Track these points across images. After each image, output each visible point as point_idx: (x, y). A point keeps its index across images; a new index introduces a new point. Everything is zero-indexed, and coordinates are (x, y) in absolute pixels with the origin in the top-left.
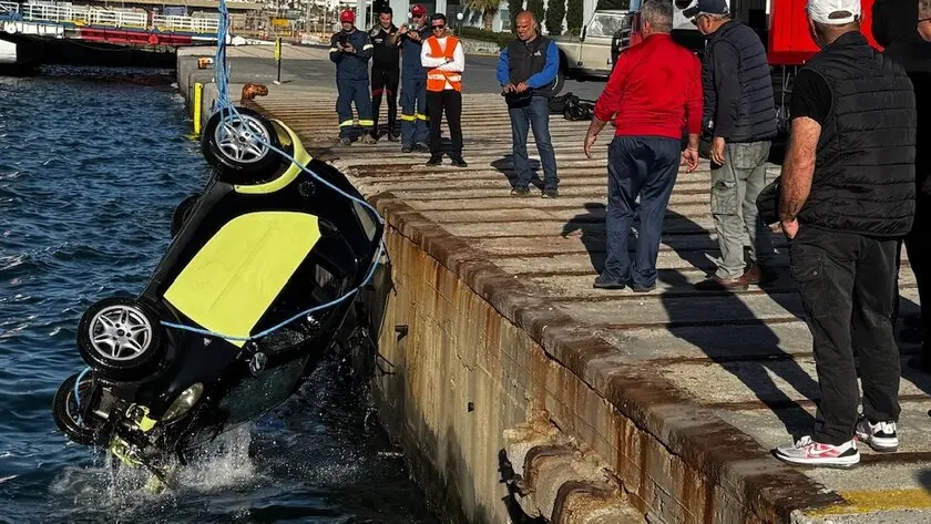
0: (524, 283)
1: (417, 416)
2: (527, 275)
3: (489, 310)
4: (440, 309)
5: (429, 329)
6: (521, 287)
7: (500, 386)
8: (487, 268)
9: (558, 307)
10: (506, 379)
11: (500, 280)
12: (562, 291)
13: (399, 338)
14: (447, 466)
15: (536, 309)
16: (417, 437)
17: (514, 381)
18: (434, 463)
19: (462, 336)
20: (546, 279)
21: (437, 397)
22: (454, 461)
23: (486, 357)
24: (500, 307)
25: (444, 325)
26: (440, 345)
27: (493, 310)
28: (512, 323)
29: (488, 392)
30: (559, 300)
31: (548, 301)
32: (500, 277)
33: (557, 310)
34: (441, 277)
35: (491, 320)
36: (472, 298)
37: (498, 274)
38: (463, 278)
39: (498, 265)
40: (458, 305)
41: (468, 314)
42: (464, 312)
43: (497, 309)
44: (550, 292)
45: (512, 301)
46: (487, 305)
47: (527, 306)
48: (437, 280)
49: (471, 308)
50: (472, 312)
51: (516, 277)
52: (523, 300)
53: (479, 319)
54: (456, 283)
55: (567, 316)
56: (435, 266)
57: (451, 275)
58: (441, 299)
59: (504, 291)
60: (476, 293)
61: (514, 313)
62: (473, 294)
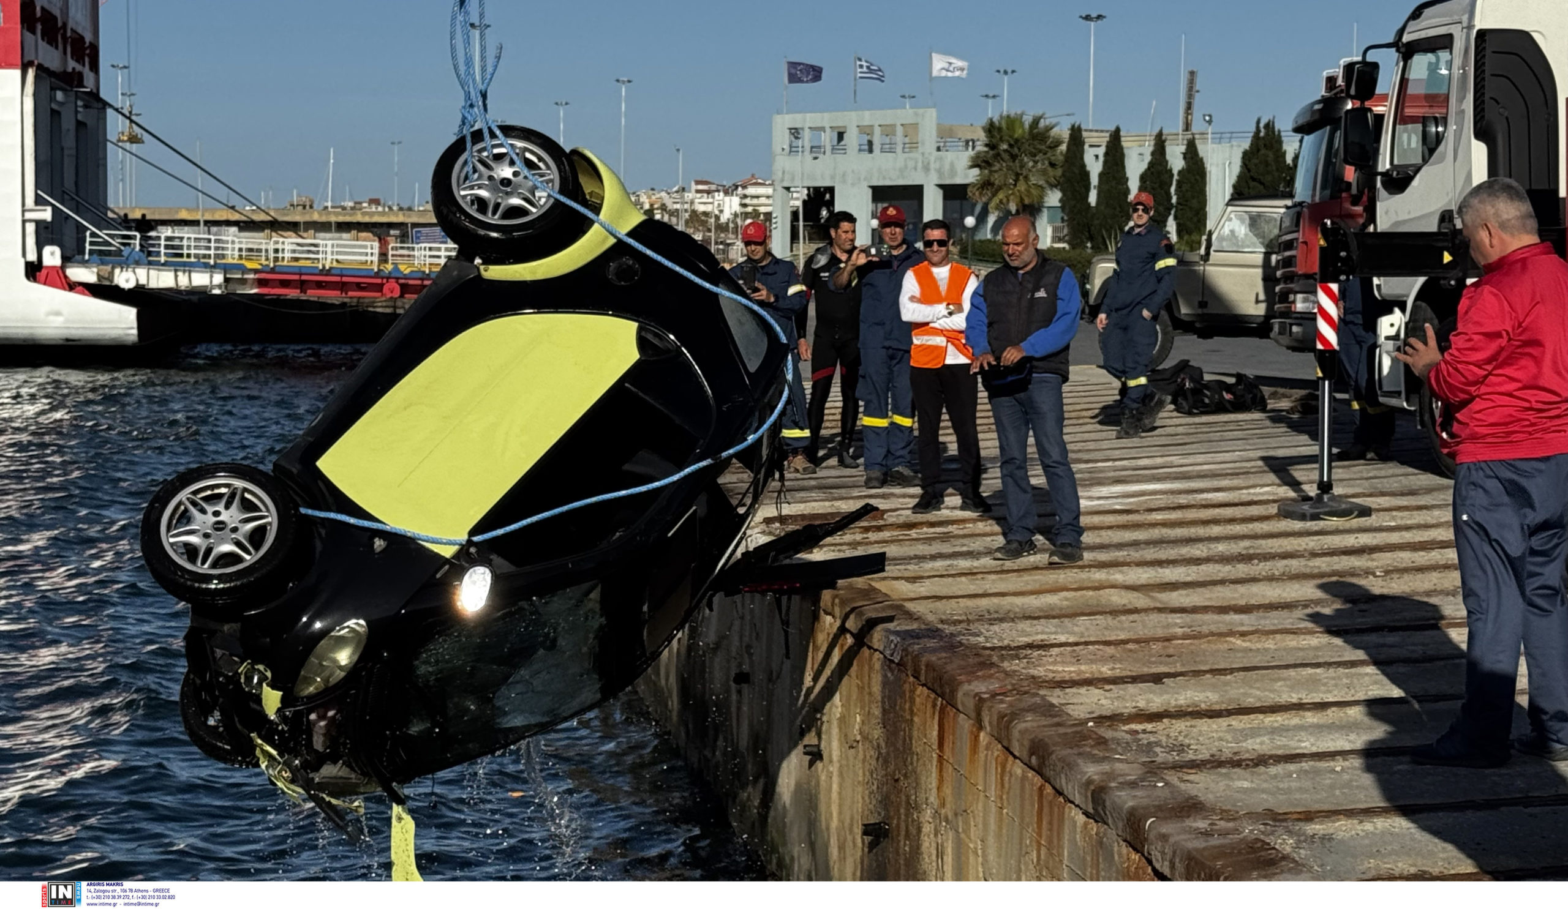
0: (1108, 734)
2: (1114, 719)
3: (1041, 789)
4: (948, 790)
6: (1102, 742)
8: (1032, 709)
9: (1174, 780)
11: (1062, 730)
12: (1182, 748)
13: (871, 848)
15: (1133, 785)
19: (991, 841)
20: (1149, 727)
24: (1062, 782)
25: (955, 820)
27: (1049, 789)
28: (1086, 814)
30: (1177, 767)
31: (1153, 770)
32: (1058, 725)
33: (1173, 786)
34: (946, 727)
35: (1046, 810)
36: (1008, 766)
37: (1056, 720)
38: (988, 728)
39: (1055, 701)
40: (981, 781)
41: (1001, 798)
42: (992, 793)
43: (1058, 787)
44: (1158, 750)
45: (1086, 770)
46: (1038, 780)
47: (1114, 779)
48: (939, 731)
49: (1007, 785)
50: (1008, 793)
51: (1091, 724)
52: (1106, 767)
53: (1022, 806)
54: (977, 737)
55: (1192, 798)
56: (934, 706)
57: (965, 723)
58: (949, 770)
59: (1069, 751)
60: (1015, 757)
61: (1089, 794)
62: (1011, 758)
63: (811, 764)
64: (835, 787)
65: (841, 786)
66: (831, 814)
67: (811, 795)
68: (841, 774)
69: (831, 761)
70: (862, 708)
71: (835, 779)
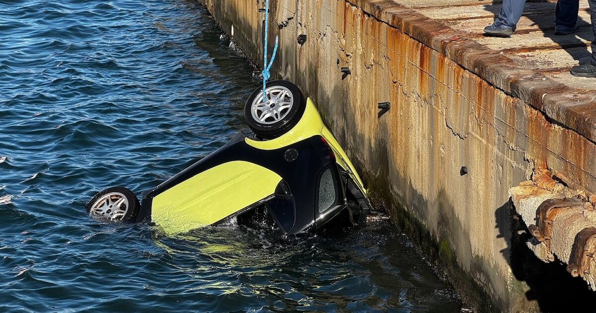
0: (512, 57)
1: (404, 182)
2: (512, 50)
3: (480, 83)
4: (426, 86)
5: (413, 104)
6: (510, 61)
7: (495, 150)
8: (471, 47)
9: (551, 77)
10: (503, 144)
11: (489, 56)
12: (549, 63)
13: (380, 115)
14: (439, 224)
15: (531, 79)
16: (404, 201)
17: (512, 145)
18: (424, 223)
19: (451, 108)
20: (530, 54)
21: (426, 163)
22: (446, 219)
23: (479, 126)
24: (493, 80)
25: (430, 99)
26: (426, 118)
27: (485, 83)
28: (507, 94)
29: (483, 156)
30: (549, 71)
31: (538, 73)
32: (486, 53)
33: (550, 80)
34: (425, 56)
35: (483, 93)
36: (461, 74)
37: (484, 51)
38: (449, 56)
39: (481, 43)
40: (445, 80)
41: (457, 88)
42: (452, 86)
43: (490, 82)
44: (538, 64)
45: (506, 73)
46: (479, 79)
47: (521, 77)
48: (421, 59)
49: (460, 82)
50: (461, 86)
51: (502, 53)
52: (515, 72)
53: (469, 91)
54: (443, 61)
55: (561, 84)
56: (417, 46)
57: (436, 55)
58: (426, 76)
59: (495, 65)
60: (465, 69)
61: (509, 84)
62: (462, 70)
63: (344, 77)
64: (359, 87)
65: (362, 86)
66: (357, 100)
67: (344, 91)
68: (362, 81)
69: (356, 75)
70: (374, 49)
71: (359, 84)
